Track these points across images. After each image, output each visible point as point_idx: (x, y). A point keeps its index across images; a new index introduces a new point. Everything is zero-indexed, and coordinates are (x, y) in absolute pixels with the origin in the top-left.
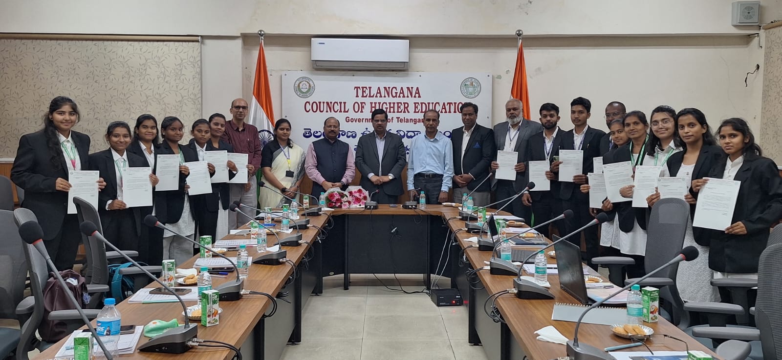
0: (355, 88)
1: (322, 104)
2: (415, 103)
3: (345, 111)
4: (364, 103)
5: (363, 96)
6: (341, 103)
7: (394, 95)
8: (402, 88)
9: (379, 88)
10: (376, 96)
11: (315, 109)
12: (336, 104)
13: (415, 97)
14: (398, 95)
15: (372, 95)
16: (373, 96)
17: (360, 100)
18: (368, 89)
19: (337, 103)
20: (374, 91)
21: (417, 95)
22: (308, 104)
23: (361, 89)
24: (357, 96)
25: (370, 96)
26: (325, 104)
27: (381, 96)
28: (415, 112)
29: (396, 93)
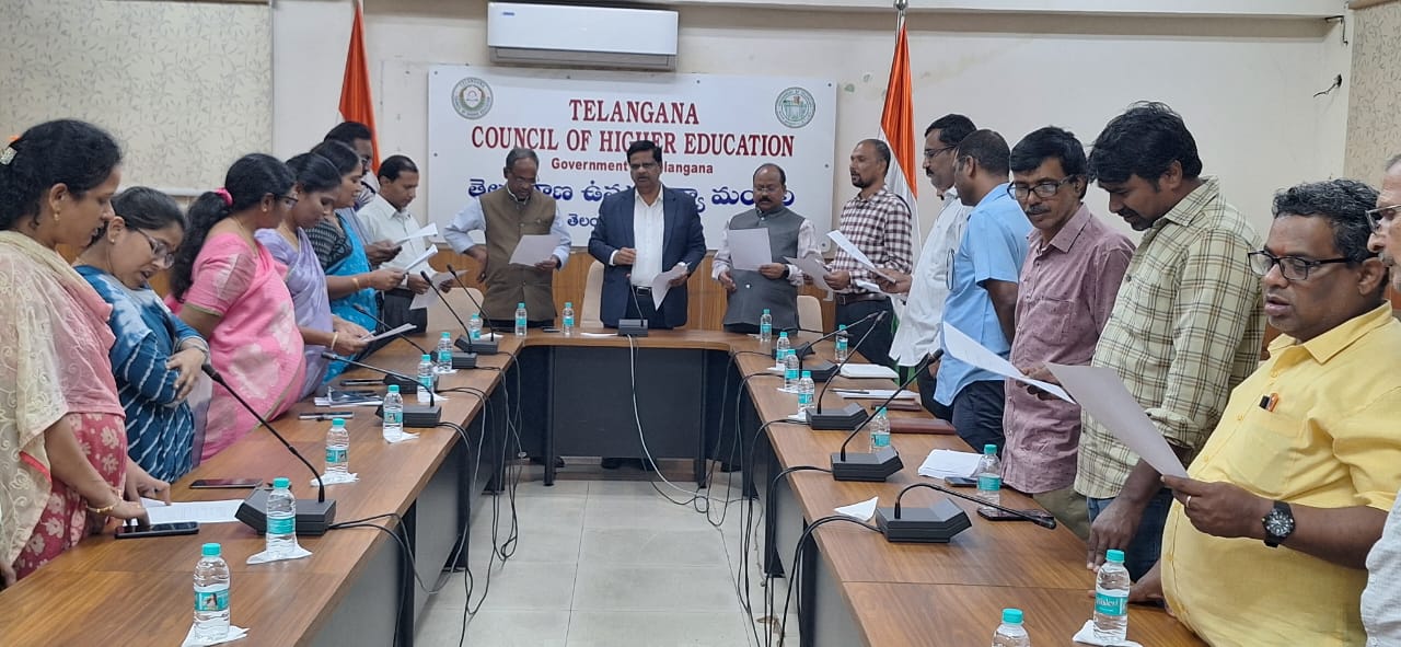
0: (572, 101)
1: (506, 132)
2: (687, 135)
3: (550, 148)
4: (589, 132)
5: (586, 119)
6: (543, 131)
7: (647, 117)
8: (662, 105)
9: (618, 104)
10: (613, 120)
11: (492, 143)
12: (533, 133)
13: (687, 122)
14: (654, 118)
15: (604, 117)
16: (606, 119)
17: (580, 125)
18: (597, 104)
19: (536, 130)
20: (608, 110)
21: (692, 119)
22: (478, 130)
23: (583, 104)
24: (575, 118)
25: (600, 119)
26: (513, 132)
27: (621, 120)
28: (687, 152)
29: (651, 114)
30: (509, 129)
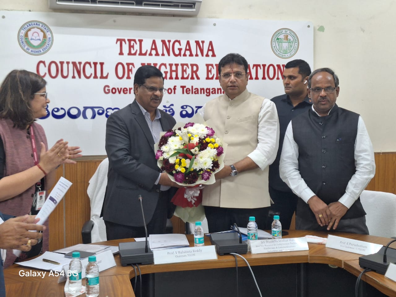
0: (118, 40)
1: (65, 65)
2: (208, 65)
3: (102, 77)
4: (133, 64)
5: (130, 54)
6: (95, 64)
7: (177, 52)
8: (188, 43)
9: (154, 42)
10: (151, 54)
11: (54, 74)
12: (87, 66)
13: (207, 55)
14: (183, 52)
15: (143, 52)
16: (145, 54)
17: (126, 59)
18: (138, 43)
19: (90, 63)
20: (147, 46)
21: (210, 53)
22: (42, 65)
23: (127, 42)
24: (121, 53)
25: (141, 54)
26: (71, 66)
27: (157, 54)
28: (208, 78)
29: (180, 50)
30: (68, 63)
